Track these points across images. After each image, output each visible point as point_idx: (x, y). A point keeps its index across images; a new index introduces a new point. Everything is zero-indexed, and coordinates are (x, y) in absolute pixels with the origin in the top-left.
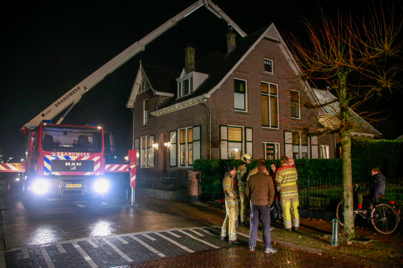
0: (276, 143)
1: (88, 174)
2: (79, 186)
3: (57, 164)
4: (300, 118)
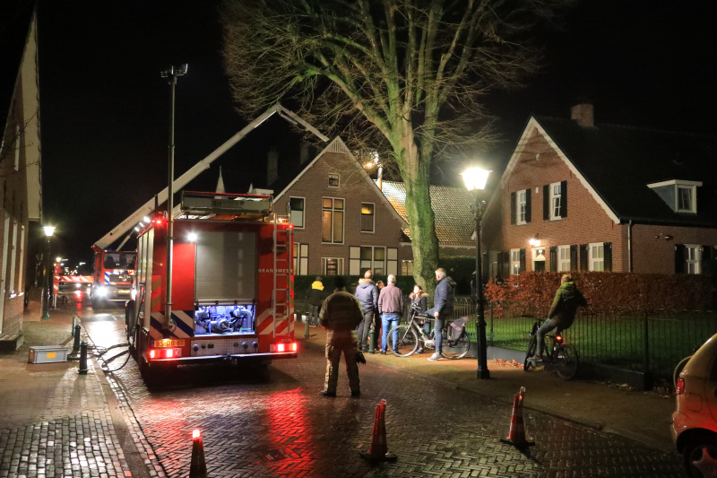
0: (338, 259)
2: (128, 291)
3: (113, 278)
4: (374, 232)
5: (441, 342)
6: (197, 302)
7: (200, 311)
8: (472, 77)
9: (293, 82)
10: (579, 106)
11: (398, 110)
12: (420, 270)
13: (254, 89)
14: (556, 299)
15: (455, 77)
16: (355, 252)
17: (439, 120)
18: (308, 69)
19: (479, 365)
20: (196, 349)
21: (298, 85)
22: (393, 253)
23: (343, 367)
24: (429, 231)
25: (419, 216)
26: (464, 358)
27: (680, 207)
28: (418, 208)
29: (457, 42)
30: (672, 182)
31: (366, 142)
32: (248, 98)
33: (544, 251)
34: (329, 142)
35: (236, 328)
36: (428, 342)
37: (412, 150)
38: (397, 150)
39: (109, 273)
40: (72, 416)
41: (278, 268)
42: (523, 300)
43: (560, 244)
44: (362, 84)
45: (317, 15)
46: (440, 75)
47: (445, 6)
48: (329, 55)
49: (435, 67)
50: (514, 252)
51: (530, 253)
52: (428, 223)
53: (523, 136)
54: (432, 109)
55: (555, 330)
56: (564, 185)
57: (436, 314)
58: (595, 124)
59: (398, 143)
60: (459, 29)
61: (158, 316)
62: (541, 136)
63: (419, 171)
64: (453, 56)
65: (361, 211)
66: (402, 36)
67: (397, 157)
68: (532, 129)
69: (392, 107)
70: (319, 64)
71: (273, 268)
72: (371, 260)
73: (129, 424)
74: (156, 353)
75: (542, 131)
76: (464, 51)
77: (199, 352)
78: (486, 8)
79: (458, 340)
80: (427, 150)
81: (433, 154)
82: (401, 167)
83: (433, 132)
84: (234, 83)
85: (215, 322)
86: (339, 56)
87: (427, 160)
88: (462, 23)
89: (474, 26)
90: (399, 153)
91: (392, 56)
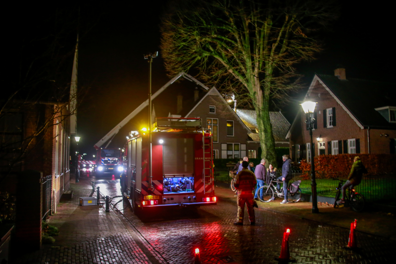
0: (216, 150)
1: (116, 165)
2: (112, 168)
3: (106, 162)
4: (233, 136)
5: (287, 194)
6: (165, 176)
7: (165, 180)
8: (289, 55)
9: (196, 59)
10: (338, 69)
11: (251, 72)
12: (265, 155)
13: (177, 64)
14: (352, 170)
15: (280, 55)
16: (224, 146)
17: (273, 77)
18: (203, 52)
19: (313, 206)
20: (165, 200)
21: (199, 61)
22: (243, 147)
23: (246, 209)
24: (269, 135)
25: (264, 127)
26: (299, 202)
27: (391, 120)
28: (264, 123)
29: (281, 37)
30: (387, 107)
31: (236, 89)
32: (174, 69)
33: (324, 144)
34: (209, 90)
35: (184, 189)
36: (279, 194)
37: (259, 93)
38: (251, 94)
39: (103, 159)
40: (113, 235)
41: (205, 157)
42: (319, 170)
43: (333, 140)
44: (231, 60)
45: (209, 26)
46: (272, 54)
47: (273, 20)
48: (214, 46)
49: (270, 50)
50: (308, 145)
51: (317, 145)
52: (269, 131)
53: (311, 85)
54: (269, 71)
55: (351, 187)
56: (334, 110)
57: (283, 179)
58: (346, 78)
59: (251, 89)
60: (281, 31)
61: (145, 183)
62: (321, 84)
63: (264, 103)
64: (279, 44)
65: (226, 125)
66: (252, 35)
67: (251, 97)
68: (316, 81)
69: (248, 71)
70: (208, 50)
71: (202, 157)
72: (232, 150)
73: (141, 240)
74: (146, 203)
75: (321, 82)
76: (284, 42)
77: (166, 202)
78: (295, 21)
79: (296, 193)
80: (267, 93)
81: (271, 94)
82: (254, 102)
83: (270, 83)
84: (166, 62)
85: (173, 186)
86: (219, 46)
87: (267, 98)
88: (283, 28)
89: (289, 29)
90: (253, 94)
91: (247, 45)
